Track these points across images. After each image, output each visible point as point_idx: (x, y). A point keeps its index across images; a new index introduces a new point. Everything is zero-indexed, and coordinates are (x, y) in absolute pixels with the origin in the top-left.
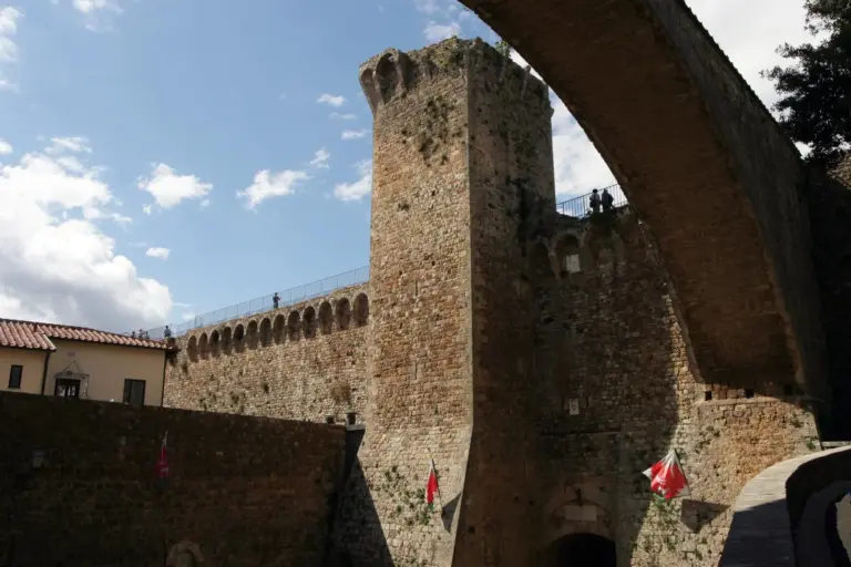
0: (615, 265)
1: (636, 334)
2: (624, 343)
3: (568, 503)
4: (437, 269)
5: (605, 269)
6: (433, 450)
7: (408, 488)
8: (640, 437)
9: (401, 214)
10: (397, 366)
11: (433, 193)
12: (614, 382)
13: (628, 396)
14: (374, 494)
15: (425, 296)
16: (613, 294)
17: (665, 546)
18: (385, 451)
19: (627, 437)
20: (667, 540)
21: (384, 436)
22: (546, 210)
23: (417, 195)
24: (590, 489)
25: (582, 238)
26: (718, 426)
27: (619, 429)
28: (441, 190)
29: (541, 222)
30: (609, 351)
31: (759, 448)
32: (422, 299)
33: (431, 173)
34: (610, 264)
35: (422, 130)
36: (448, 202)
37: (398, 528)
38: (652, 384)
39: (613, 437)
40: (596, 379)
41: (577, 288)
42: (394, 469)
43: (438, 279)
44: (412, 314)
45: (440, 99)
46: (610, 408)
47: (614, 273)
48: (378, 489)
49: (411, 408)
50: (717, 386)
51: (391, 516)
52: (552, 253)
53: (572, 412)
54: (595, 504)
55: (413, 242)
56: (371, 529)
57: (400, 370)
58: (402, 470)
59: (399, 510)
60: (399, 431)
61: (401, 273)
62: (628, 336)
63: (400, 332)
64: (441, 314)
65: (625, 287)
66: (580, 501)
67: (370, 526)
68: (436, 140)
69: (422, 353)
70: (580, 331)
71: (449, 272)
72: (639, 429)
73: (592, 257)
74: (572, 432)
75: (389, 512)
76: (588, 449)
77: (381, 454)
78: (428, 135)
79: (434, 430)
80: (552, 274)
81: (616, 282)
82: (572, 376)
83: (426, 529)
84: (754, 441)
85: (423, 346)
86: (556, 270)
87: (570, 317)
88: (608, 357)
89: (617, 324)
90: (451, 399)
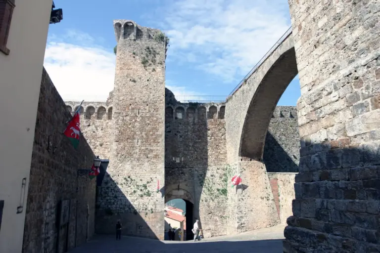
0: (194, 119)
1: (200, 141)
2: (195, 143)
3: (174, 189)
4: (149, 107)
5: (191, 120)
6: (147, 171)
7: (138, 184)
8: (200, 170)
9: (132, 83)
10: (127, 139)
11: (148, 80)
12: (192, 154)
13: (196, 158)
14: (120, 187)
15: (143, 116)
16: (193, 128)
17: (211, 200)
18: (122, 170)
19: (196, 170)
20: (212, 199)
21: (120, 165)
22: (172, 97)
23: (140, 78)
24: (182, 185)
25: (186, 109)
26: (245, 167)
27: (193, 168)
28: (152, 80)
29: (171, 100)
30: (191, 144)
31: (255, 173)
32: (141, 116)
33: (147, 73)
34: (192, 119)
35: (143, 56)
36: (155, 85)
37: (135, 198)
38: (204, 155)
39: (191, 170)
40: (186, 152)
41: (180, 124)
42: (129, 177)
43: (149, 111)
44: (136, 121)
45: (152, 48)
46: (190, 161)
47: (194, 122)
48: (122, 184)
49: (134, 155)
50: (244, 158)
51: (131, 194)
52: (174, 111)
53: (177, 162)
54: (184, 190)
55: (137, 95)
56: (121, 199)
57: (129, 141)
58: (133, 177)
59: (135, 192)
60: (128, 163)
61: (130, 105)
62: (197, 141)
63: (130, 126)
64: (150, 123)
65: (197, 127)
66: (178, 189)
67: (119, 198)
68: (150, 62)
69: (141, 136)
70: (181, 137)
71: (155, 110)
72: (199, 168)
73: (186, 115)
74: (177, 168)
75: (129, 193)
76: (182, 173)
77: (120, 171)
78: (146, 59)
79: (146, 164)
80: (172, 117)
81: (194, 124)
82: (177, 150)
83: (150, 198)
84: (253, 171)
85: (141, 133)
86: (174, 116)
87: (177, 132)
88: (190, 146)
89: (194, 137)
90: (155, 154)
